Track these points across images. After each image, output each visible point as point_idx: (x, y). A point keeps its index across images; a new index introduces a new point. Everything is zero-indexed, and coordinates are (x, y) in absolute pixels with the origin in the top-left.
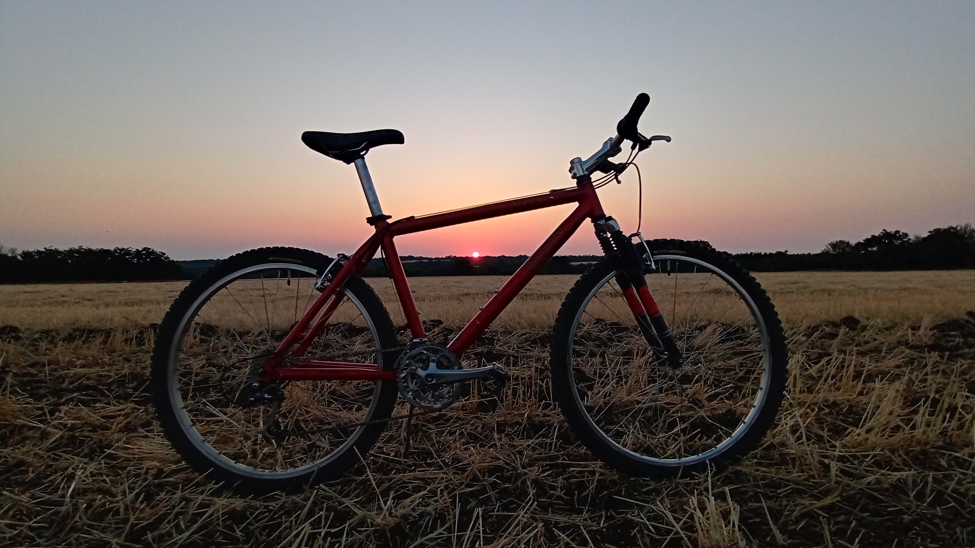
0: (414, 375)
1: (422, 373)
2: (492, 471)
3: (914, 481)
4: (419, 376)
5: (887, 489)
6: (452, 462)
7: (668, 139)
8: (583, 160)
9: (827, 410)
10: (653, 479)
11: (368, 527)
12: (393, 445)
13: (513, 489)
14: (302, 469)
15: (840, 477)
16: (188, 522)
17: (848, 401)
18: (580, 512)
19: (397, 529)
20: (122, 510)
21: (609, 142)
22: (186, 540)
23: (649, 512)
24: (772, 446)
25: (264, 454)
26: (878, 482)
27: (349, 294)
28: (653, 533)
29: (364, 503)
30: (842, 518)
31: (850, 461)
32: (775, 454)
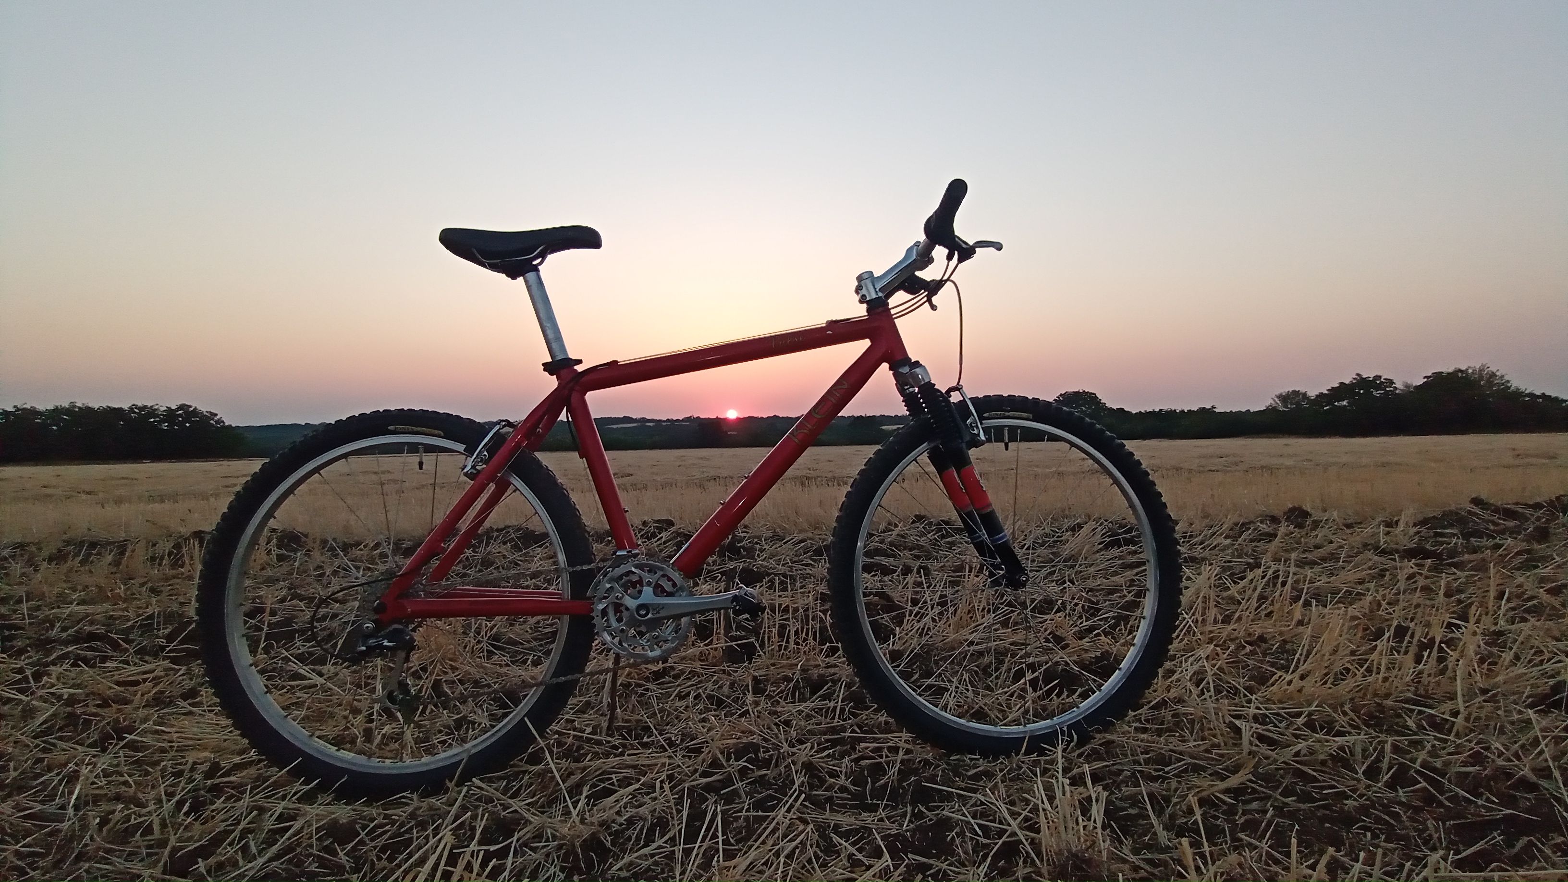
0: (618, 607)
1: (630, 602)
2: (740, 752)
3: (1364, 750)
4: (627, 609)
5: (1323, 763)
6: (682, 741)
7: (999, 247)
8: (876, 276)
9: (1249, 648)
10: (985, 756)
11: (547, 840)
12: (591, 715)
13: (774, 778)
14: (443, 757)
15: (1257, 745)
16: (262, 843)
17: (1281, 634)
18: (873, 809)
19: (593, 844)
20: (156, 827)
21: (915, 248)
22: (258, 871)
23: (975, 805)
24: (1163, 703)
25: (384, 735)
26: (1312, 752)
27: (517, 482)
28: (980, 836)
29: (543, 806)
30: (1255, 805)
31: (1273, 723)
32: (1166, 714)
